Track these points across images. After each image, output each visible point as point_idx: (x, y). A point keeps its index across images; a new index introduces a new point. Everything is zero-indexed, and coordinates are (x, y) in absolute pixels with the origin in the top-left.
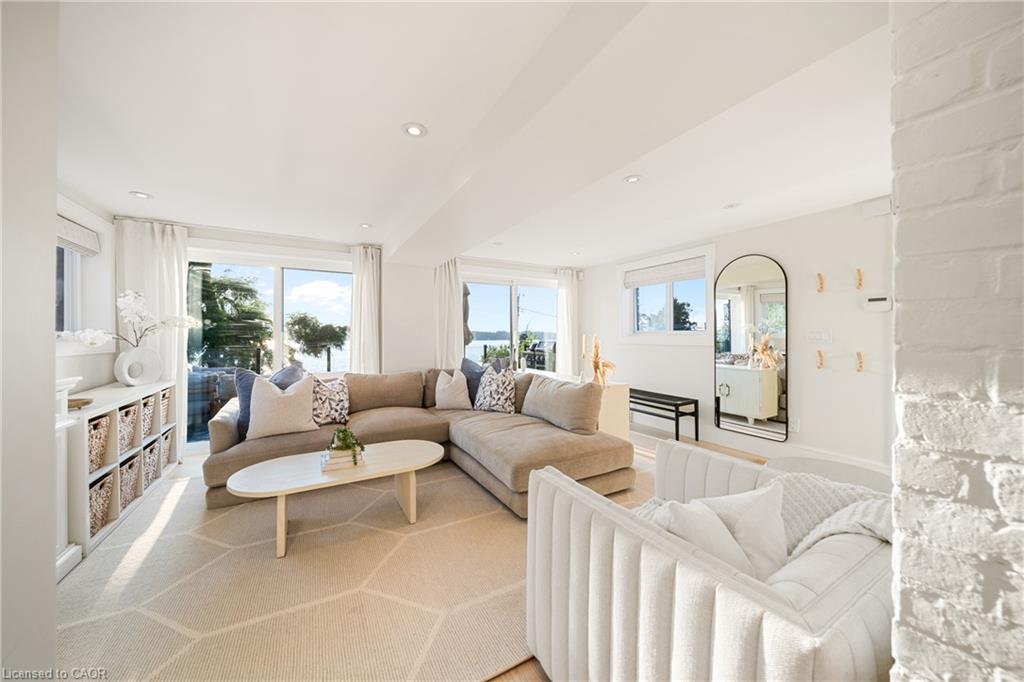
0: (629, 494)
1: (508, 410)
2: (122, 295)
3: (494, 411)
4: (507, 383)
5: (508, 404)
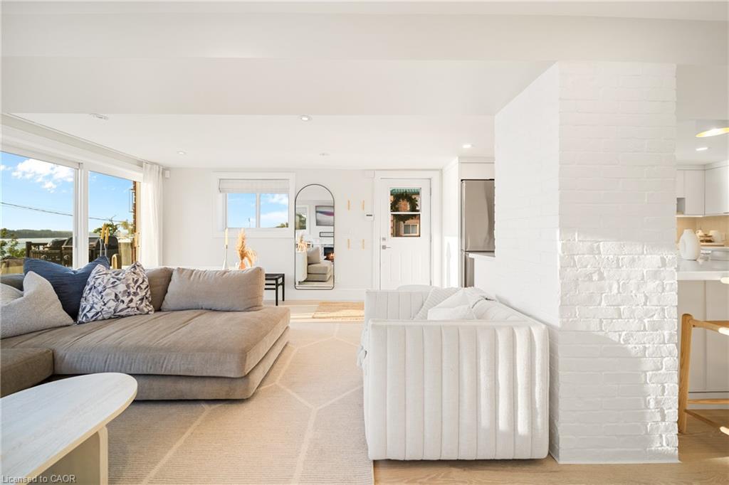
0: (289, 345)
1: (146, 310)
4: (140, 281)
5: (144, 304)
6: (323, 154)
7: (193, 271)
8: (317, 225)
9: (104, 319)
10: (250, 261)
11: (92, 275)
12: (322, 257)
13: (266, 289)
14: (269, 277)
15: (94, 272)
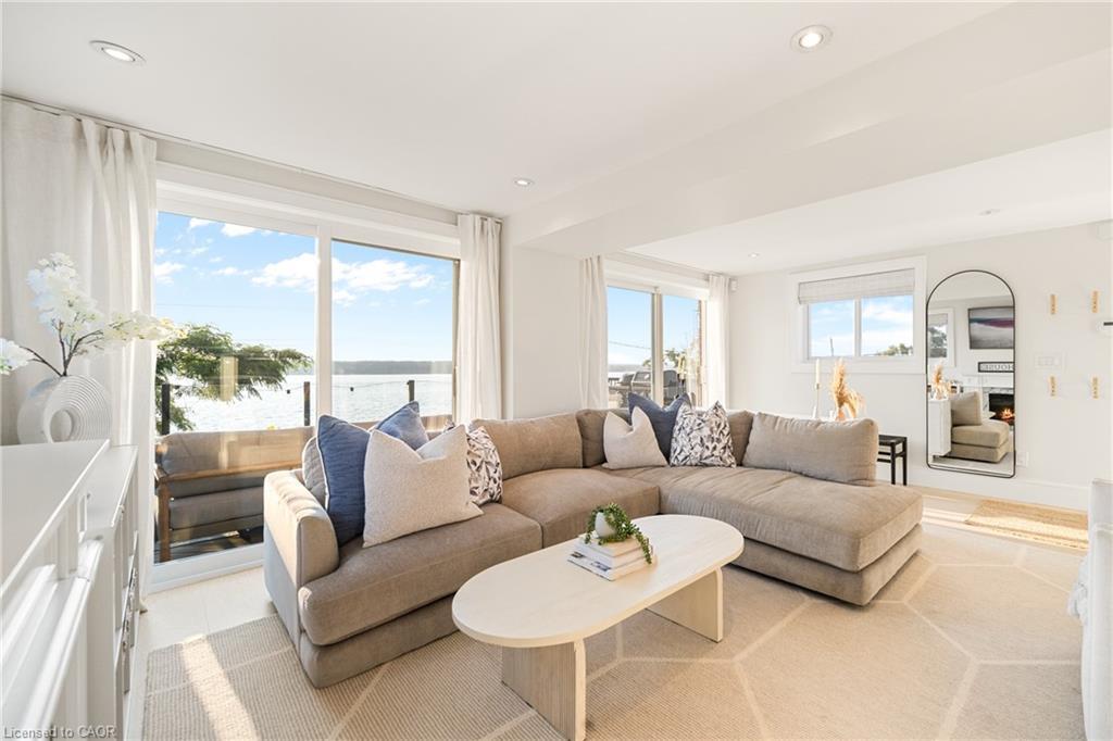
0: (921, 556)
1: (729, 462)
2: (45, 262)
3: (706, 465)
4: (722, 426)
5: (726, 455)
6: (988, 212)
7: (777, 418)
8: (971, 347)
9: (691, 465)
10: (853, 410)
11: (680, 414)
12: (985, 414)
13: (879, 460)
14: (884, 440)
15: (681, 410)
